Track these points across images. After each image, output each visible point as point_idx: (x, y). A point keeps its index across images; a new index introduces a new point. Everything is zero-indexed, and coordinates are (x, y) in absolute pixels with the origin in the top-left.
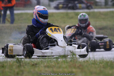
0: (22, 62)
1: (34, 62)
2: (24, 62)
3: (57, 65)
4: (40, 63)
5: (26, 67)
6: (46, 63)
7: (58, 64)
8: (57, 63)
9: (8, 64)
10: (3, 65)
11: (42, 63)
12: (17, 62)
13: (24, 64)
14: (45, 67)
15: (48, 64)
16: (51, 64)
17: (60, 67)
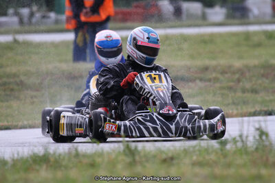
1: (166, 154)
2: (142, 154)
3: (222, 160)
4: (182, 155)
5: (148, 165)
6: (197, 155)
8: (222, 154)
9: (106, 159)
10: (93, 161)
12: (126, 155)
13: (143, 159)
14: (194, 164)
15: (201, 159)
16: (207, 157)
17: (229, 165)
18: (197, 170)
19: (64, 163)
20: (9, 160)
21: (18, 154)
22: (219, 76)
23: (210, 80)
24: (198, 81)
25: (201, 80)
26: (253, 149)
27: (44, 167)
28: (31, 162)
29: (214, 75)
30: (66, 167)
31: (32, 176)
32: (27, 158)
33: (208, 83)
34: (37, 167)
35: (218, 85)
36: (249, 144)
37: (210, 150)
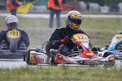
0: (69, 70)
1: (81, 70)
2: (70, 69)
3: (105, 74)
4: (88, 71)
5: (72, 75)
6: (94, 71)
7: (107, 73)
8: (105, 72)
9: (54, 71)
10: (48, 71)
11: (89, 71)
12: (63, 69)
13: (71, 72)
14: (93, 75)
15: (96, 73)
16: (99, 73)
17: (108, 77)
18: (95, 78)
19: (35, 72)
20: (11, 69)
21: (15, 67)
22: (105, 36)
23: (101, 38)
24: (95, 39)
25: (97, 38)
26: (119, 70)
27: (26, 73)
28: (21, 70)
29: (102, 36)
30: (36, 73)
31: (21, 76)
32: (19, 68)
33: (100, 40)
34: (23, 73)
35: (104, 41)
36: (118, 68)
37: (100, 69)
